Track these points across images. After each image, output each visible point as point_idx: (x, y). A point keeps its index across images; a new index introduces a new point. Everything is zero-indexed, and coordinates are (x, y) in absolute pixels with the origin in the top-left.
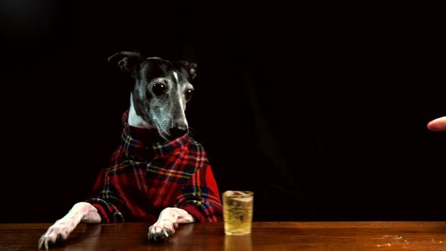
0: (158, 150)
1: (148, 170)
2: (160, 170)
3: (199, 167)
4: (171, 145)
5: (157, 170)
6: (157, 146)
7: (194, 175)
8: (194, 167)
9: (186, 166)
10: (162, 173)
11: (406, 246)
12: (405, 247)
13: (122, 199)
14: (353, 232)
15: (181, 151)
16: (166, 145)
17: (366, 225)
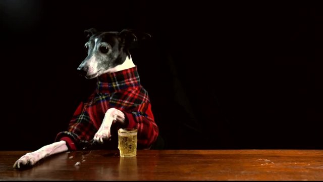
0: (116, 87)
1: (110, 101)
2: (118, 101)
3: (144, 102)
4: (126, 85)
5: (117, 101)
6: (116, 84)
7: (140, 105)
8: (141, 101)
9: (136, 100)
10: (119, 103)
11: (272, 165)
12: (271, 167)
13: (91, 121)
14: (238, 156)
15: (133, 89)
16: (123, 84)
17: (246, 152)
